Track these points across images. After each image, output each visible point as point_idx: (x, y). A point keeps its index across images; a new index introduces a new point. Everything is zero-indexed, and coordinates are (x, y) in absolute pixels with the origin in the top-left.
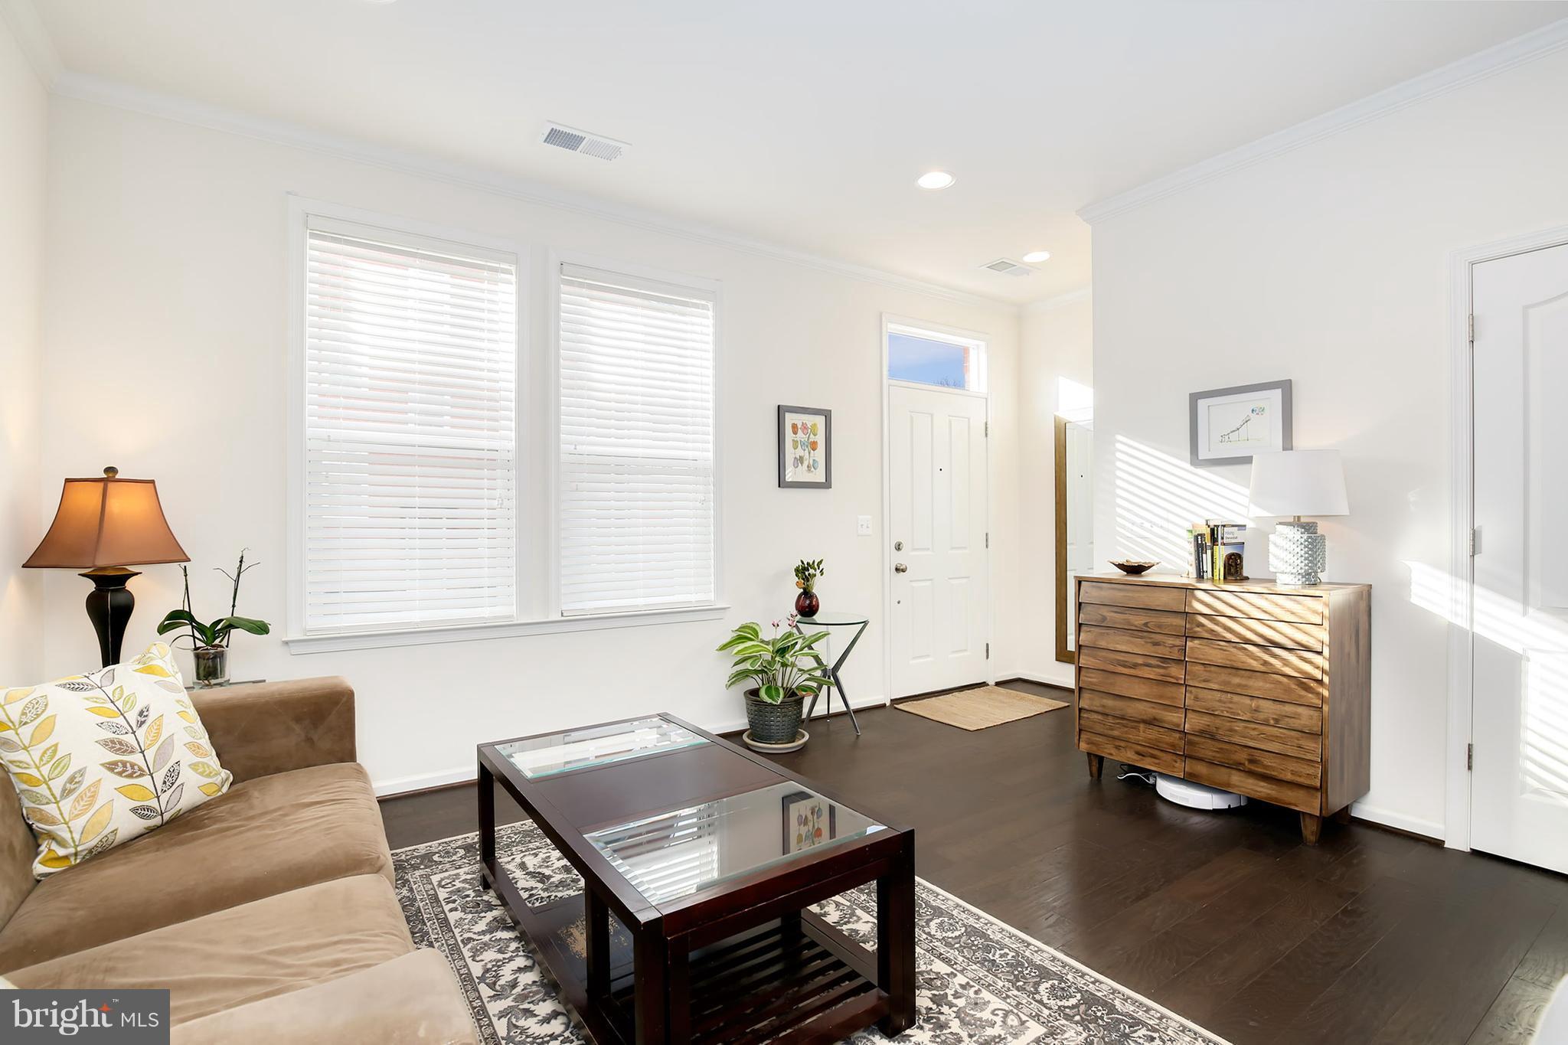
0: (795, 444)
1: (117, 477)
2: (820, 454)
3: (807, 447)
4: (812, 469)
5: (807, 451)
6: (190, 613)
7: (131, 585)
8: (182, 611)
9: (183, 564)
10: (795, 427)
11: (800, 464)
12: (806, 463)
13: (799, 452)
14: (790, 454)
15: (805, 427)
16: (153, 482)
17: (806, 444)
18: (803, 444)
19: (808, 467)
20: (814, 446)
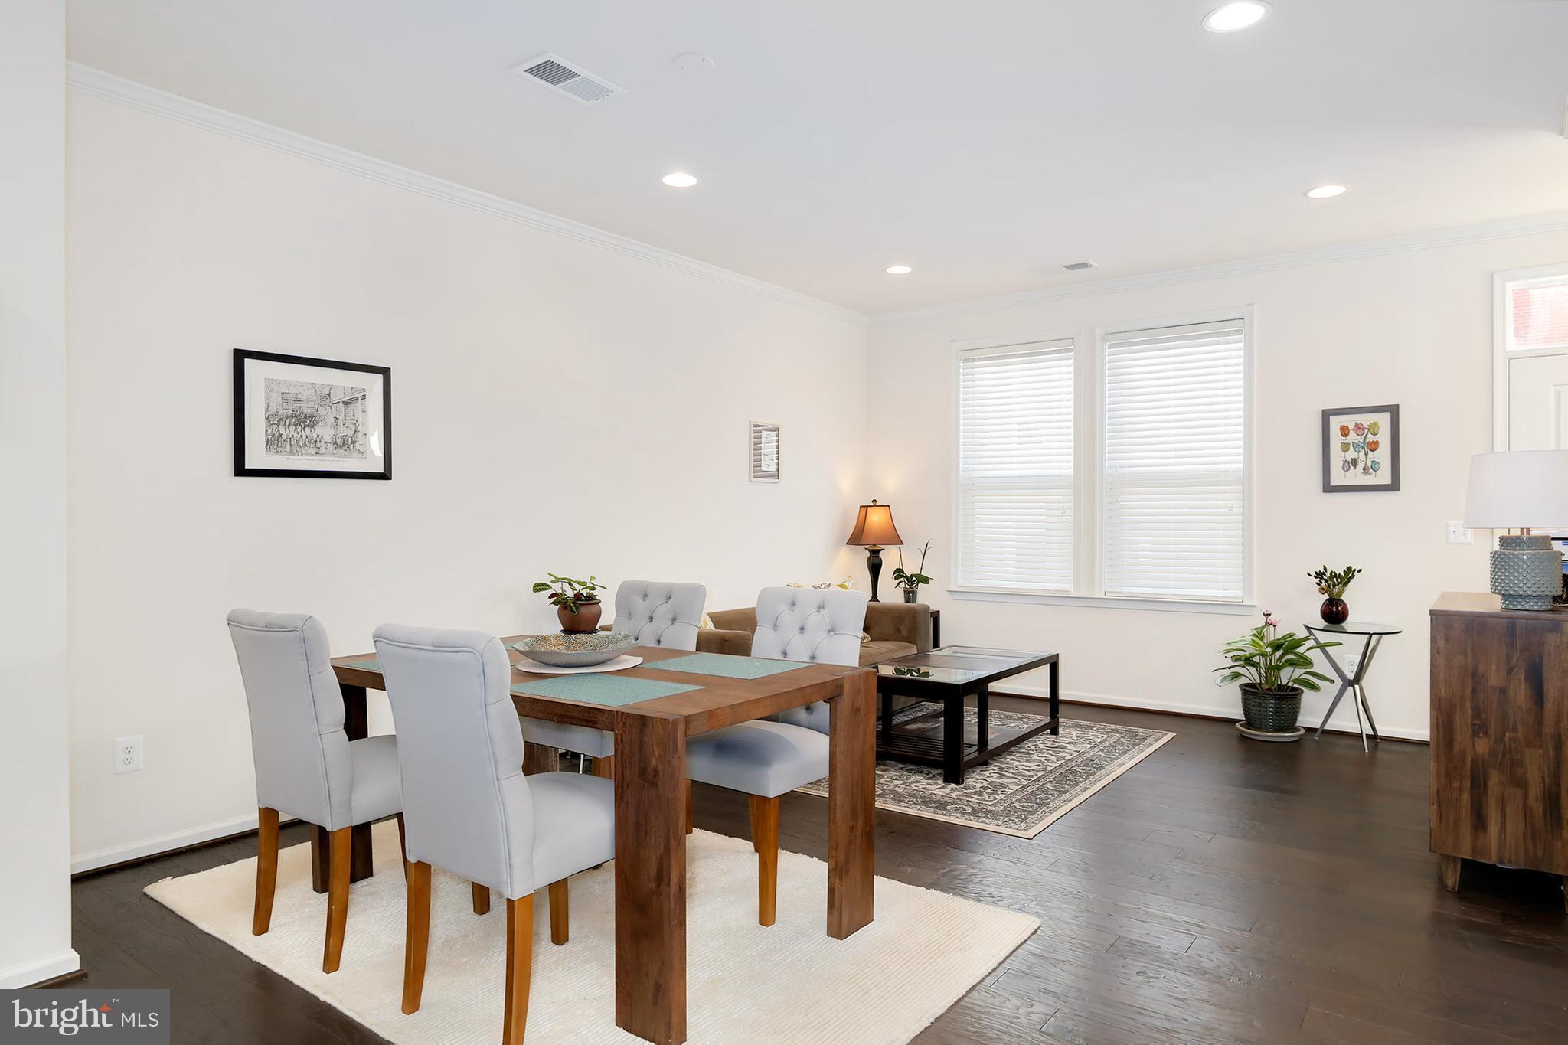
0: (1345, 447)
1: (877, 504)
2: (1383, 455)
3: (1363, 448)
4: (1371, 471)
5: (1362, 453)
6: (902, 570)
7: (881, 554)
8: (899, 569)
9: (899, 546)
10: (1344, 431)
11: (1352, 467)
12: (1360, 466)
13: (1351, 454)
14: (1337, 457)
15: (1359, 428)
16: (888, 506)
17: (1362, 445)
18: (1356, 446)
19: (1364, 469)
20: (1373, 446)
